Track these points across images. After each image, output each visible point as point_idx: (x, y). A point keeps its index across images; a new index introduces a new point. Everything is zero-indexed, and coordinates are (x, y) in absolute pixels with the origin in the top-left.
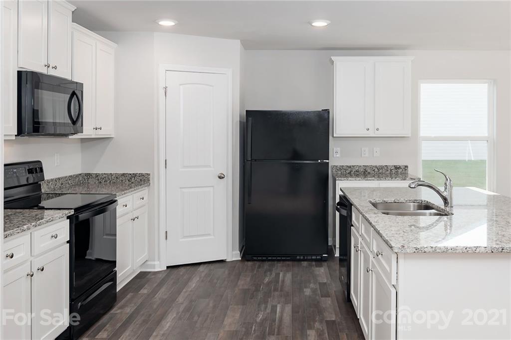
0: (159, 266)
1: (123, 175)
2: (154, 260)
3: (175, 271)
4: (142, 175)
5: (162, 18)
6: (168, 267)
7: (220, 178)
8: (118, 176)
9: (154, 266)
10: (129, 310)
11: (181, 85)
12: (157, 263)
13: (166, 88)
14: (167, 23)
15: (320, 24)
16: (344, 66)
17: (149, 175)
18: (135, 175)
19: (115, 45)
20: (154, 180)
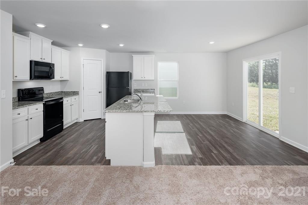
0: (81, 120)
1: (71, 92)
2: (80, 118)
3: (86, 122)
4: (77, 92)
5: (79, 43)
6: (84, 121)
7: (99, 93)
8: (70, 92)
9: (80, 120)
10: (65, 133)
11: (88, 64)
12: (81, 119)
13: (83, 65)
14: (81, 45)
15: (121, 45)
16: (136, 57)
17: (78, 92)
18: (75, 92)
19: (69, 51)
20: (80, 93)
